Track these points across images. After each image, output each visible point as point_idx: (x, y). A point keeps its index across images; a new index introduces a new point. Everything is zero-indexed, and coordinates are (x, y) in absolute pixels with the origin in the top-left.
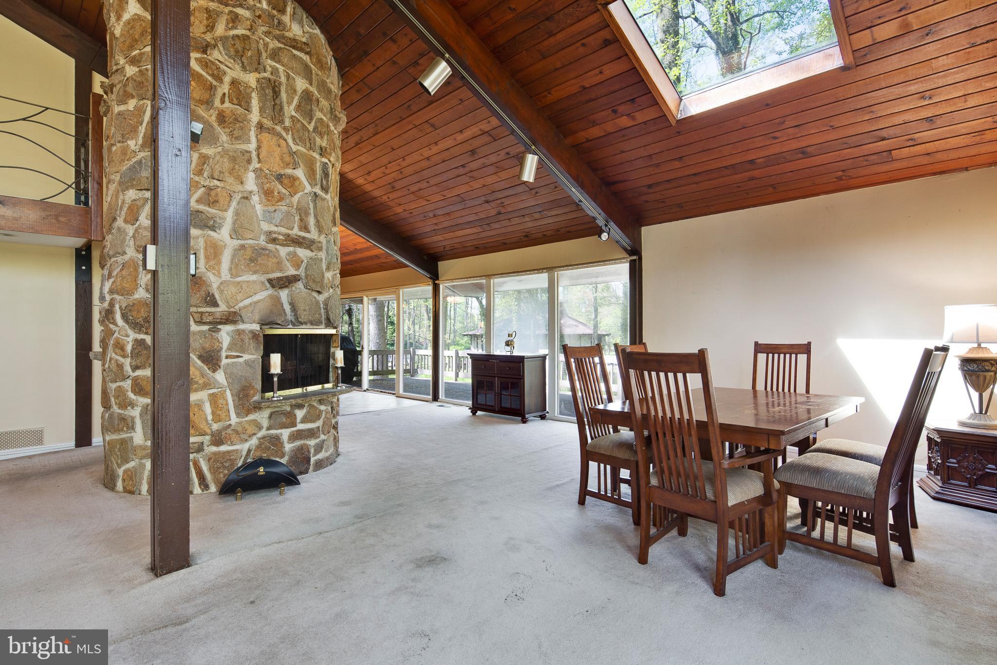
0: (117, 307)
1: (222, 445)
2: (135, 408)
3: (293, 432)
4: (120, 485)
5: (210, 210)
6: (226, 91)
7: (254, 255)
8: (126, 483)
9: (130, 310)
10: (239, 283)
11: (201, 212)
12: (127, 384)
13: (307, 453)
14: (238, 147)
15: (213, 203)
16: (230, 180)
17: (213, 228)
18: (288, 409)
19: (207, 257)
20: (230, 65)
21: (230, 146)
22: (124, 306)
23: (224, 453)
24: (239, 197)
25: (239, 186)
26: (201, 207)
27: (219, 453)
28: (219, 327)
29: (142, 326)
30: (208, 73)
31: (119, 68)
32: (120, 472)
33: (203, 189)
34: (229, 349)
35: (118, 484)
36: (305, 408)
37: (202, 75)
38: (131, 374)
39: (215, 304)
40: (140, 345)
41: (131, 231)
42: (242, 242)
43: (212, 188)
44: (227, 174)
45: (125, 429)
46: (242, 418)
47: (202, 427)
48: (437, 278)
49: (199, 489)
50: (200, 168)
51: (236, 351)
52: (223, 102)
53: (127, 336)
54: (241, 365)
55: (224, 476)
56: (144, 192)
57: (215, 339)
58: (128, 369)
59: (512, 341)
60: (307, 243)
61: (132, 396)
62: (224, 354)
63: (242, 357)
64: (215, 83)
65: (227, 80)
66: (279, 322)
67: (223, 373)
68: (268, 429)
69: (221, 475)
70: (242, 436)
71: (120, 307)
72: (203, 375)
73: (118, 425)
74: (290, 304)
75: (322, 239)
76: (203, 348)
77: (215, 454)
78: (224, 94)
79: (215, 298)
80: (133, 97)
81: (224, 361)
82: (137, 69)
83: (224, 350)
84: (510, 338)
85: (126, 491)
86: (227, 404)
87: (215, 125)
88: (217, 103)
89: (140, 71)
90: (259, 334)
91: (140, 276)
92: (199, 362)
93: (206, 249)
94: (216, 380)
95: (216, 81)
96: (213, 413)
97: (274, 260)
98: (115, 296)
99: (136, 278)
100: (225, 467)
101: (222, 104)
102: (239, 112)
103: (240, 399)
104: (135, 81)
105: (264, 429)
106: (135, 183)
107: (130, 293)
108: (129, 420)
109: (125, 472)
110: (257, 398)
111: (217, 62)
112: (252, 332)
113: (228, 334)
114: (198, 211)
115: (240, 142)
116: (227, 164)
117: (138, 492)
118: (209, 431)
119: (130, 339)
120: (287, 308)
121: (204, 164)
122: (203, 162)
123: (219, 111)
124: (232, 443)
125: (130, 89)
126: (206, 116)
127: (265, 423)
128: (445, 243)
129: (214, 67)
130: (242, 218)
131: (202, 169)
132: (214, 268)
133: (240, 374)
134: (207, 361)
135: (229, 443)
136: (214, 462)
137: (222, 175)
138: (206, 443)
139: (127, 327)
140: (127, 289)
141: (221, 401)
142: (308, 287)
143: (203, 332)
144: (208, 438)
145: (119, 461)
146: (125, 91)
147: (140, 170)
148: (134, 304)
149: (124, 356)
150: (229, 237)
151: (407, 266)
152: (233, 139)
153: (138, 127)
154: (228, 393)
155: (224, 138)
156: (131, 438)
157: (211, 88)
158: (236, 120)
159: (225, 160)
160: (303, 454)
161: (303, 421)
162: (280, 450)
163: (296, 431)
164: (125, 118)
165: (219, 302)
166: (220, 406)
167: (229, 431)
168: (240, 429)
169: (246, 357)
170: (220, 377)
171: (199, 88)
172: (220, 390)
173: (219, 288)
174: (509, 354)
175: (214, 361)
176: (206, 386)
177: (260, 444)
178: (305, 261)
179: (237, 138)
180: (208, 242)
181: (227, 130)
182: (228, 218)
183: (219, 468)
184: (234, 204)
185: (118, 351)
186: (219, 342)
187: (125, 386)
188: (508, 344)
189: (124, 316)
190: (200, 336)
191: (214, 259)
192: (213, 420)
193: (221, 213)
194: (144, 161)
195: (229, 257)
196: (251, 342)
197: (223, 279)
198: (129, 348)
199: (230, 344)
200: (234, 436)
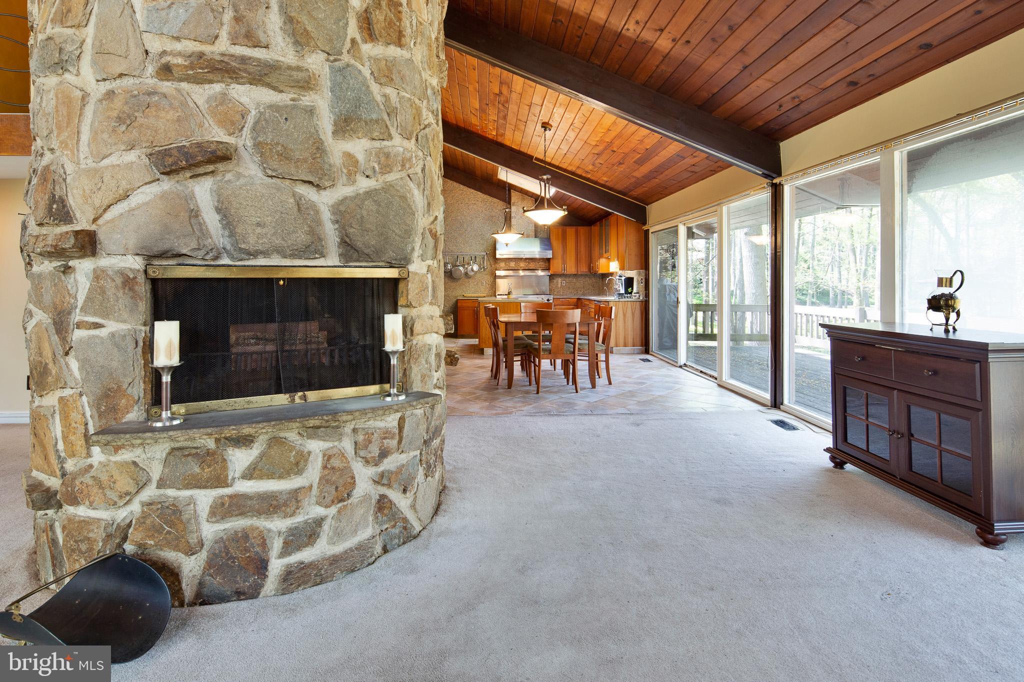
3: (222, 497)
7: (126, 108)
10: (98, 170)
11: (51, 38)
13: (258, 549)
17: (68, 67)
18: (211, 444)
23: (81, 522)
26: (54, 30)
27: (76, 520)
28: (72, 263)
34: (85, 309)
36: (256, 445)
39: (67, 218)
42: (113, 84)
47: (52, 461)
48: (779, 174)
51: (95, 314)
54: (103, 343)
57: (64, 288)
59: (951, 297)
60: (251, 69)
62: (77, 319)
63: (104, 326)
66: (184, 251)
67: (76, 361)
68: (161, 484)
70: (108, 493)
72: (54, 359)
74: (218, 210)
75: (316, 62)
76: (55, 306)
77: (69, 519)
79: (68, 206)
81: (78, 335)
83: (78, 311)
84: (946, 290)
86: (84, 423)
90: (135, 278)
92: (54, 334)
93: (55, 110)
94: (69, 372)
96: (65, 438)
97: (172, 115)
100: (80, 551)
103: (104, 414)
105: (154, 484)
110: (134, 415)
112: (121, 273)
113: (86, 277)
114: (48, 39)
120: (211, 219)
124: (91, 504)
127: (156, 471)
128: (777, 94)
132: (66, 146)
133: (102, 362)
134: (60, 333)
135: (87, 503)
136: (67, 536)
138: (58, 493)
141: (74, 415)
142: (270, 173)
150: (92, 79)
151: (730, 165)
154: (85, 400)
160: (246, 550)
161: (250, 474)
162: (183, 537)
163: (231, 497)
165: (73, 214)
166: (74, 425)
167: (87, 479)
168: (104, 478)
169: (112, 326)
170: (70, 364)
172: (73, 391)
174: (939, 333)
175: (63, 333)
176: (57, 381)
177: (144, 516)
178: (253, 112)
182: (87, 41)
184: (95, 7)
186: (71, 294)
188: (935, 304)
190: (50, 282)
191: (67, 127)
192: (65, 450)
193: (76, 32)
195: (91, 120)
196: (120, 294)
197: (83, 165)
199: (89, 299)
200: (95, 490)
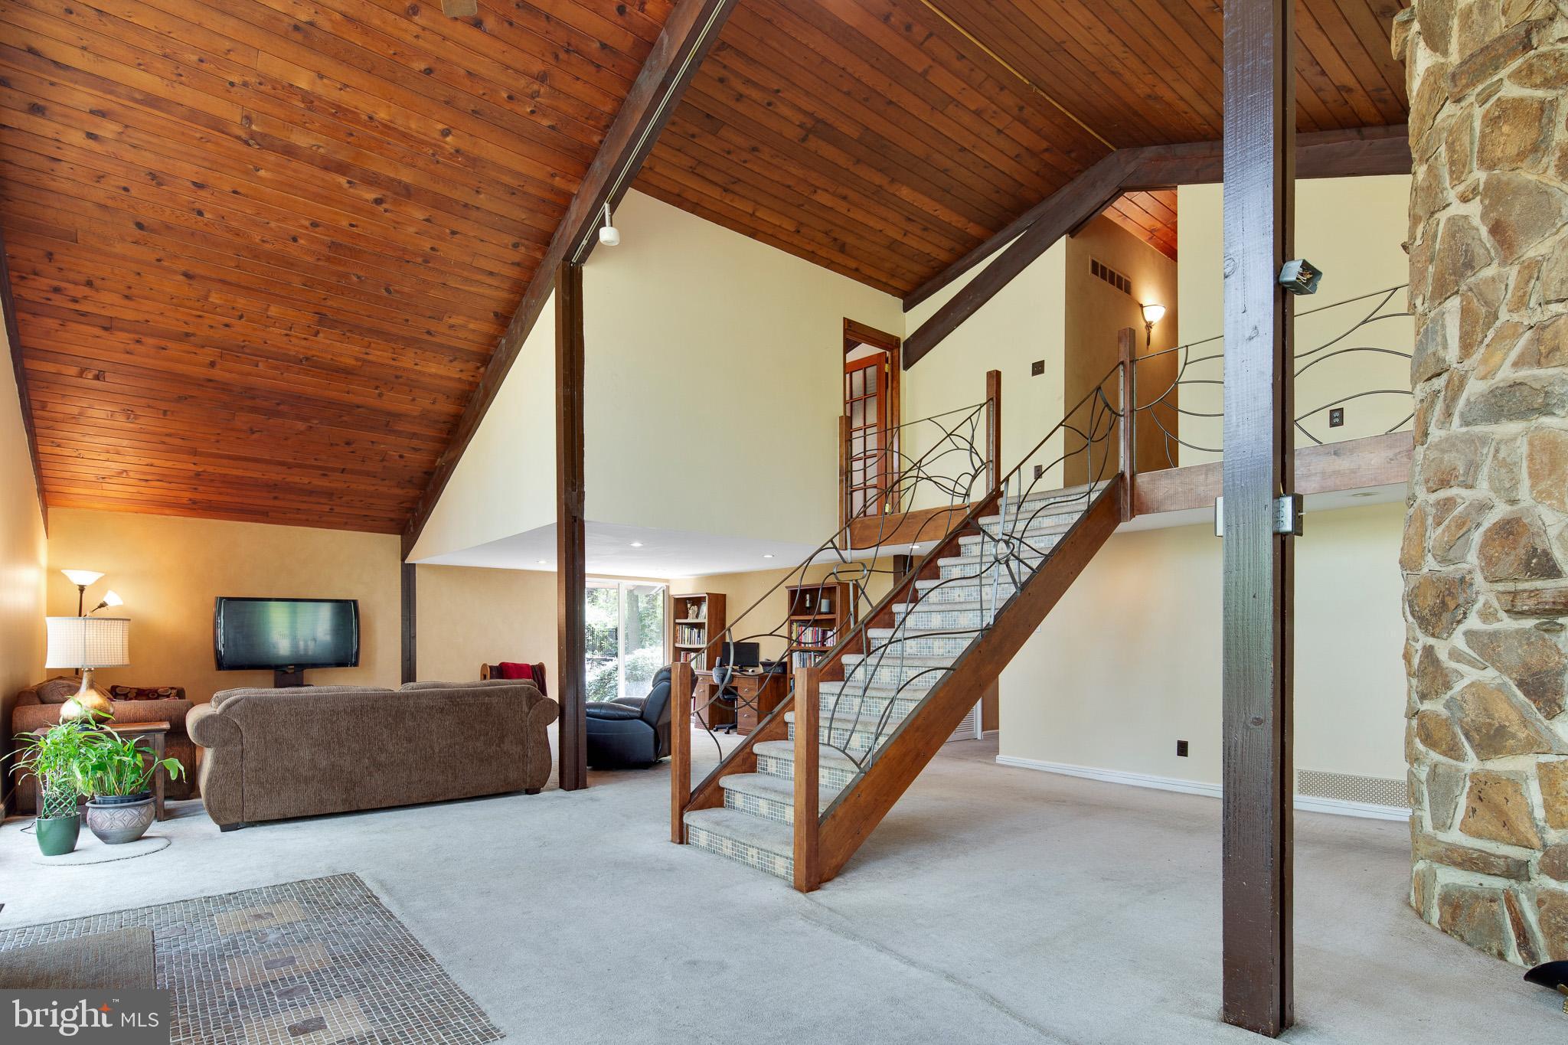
2: (1422, 768)
4: (1413, 896)
5: (1540, 372)
8: (1416, 895)
9: (1416, 595)
11: (1524, 384)
12: (1415, 724)
15: (1547, 356)
17: (1546, 410)
19: (1534, 475)
26: (1523, 374)
27: (1562, 896)
28: (1559, 620)
33: (1528, 333)
37: (1523, 100)
38: (1420, 706)
39: (1553, 573)
41: (1421, 457)
43: (1548, 323)
45: (1414, 800)
47: (1526, 830)
49: (1516, 954)
50: (1525, 292)
53: (1416, 639)
56: (1434, 380)
57: (1553, 649)
58: (1415, 696)
61: (1419, 745)
64: (1551, 95)
72: (1527, 722)
76: (1528, 666)
77: (1553, 894)
79: (1555, 561)
80: (1420, 220)
82: (1426, 167)
87: (1555, 183)
88: (1558, 133)
89: (1429, 166)
91: (1426, 534)
92: (1518, 693)
93: (1532, 458)
94: (1551, 737)
95: (1552, 89)
96: (1546, 807)
99: (1422, 538)
107: (1416, 565)
111: (1553, 48)
114: (1517, 385)
117: (1427, 919)
118: (1540, 843)
119: (1419, 646)
121: (1532, 282)
122: (1529, 278)
123: (1559, 151)
126: (1534, 177)
129: (1546, 64)
131: (1528, 293)
132: (1549, 496)
134: (1537, 694)
136: (1550, 910)
138: (1534, 866)
139: (1415, 623)
140: (1413, 559)
141: (1565, 783)
143: (1526, 632)
144: (1535, 856)
146: (1414, 217)
147: (1427, 345)
148: (1421, 584)
149: (1412, 676)
153: (1427, 268)
164: (1413, 263)
165: (1563, 569)
166: (1564, 793)
170: (1563, 728)
171: (1516, 131)
172: (1558, 757)
173: (1561, 537)
175: (1552, 696)
176: (1535, 745)
180: (1538, 442)
183: (1561, 928)
186: (1559, 655)
190: (1521, 642)
191: (1550, 474)
192: (1546, 821)
193: (1564, 370)
194: (1430, 326)
198: (1416, 662)
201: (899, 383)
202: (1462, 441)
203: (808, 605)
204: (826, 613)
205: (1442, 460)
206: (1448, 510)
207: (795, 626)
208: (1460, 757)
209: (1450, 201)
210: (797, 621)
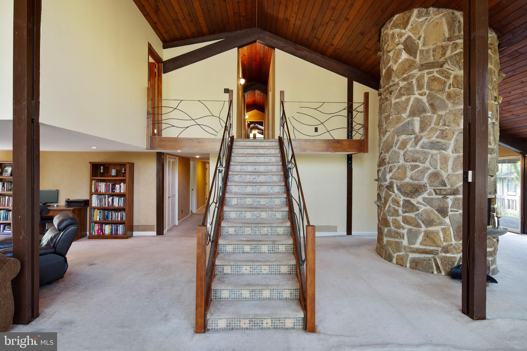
0: (395, 185)
1: (448, 253)
2: (405, 229)
4: (394, 260)
5: (443, 141)
6: (451, 82)
8: (398, 261)
9: (402, 187)
10: (457, 175)
11: (439, 142)
12: (400, 219)
13: (488, 264)
14: (457, 108)
15: (445, 137)
16: (453, 125)
17: (445, 149)
19: (441, 163)
20: (453, 69)
21: (452, 108)
22: (399, 185)
23: (449, 257)
24: (458, 132)
25: (457, 127)
26: (439, 140)
27: (447, 257)
28: (447, 196)
29: (409, 194)
30: (443, 77)
31: (395, 83)
32: (395, 255)
33: (439, 131)
34: (452, 207)
35: (393, 260)
37: (440, 78)
38: (402, 214)
39: (445, 185)
40: (408, 202)
41: (402, 153)
42: (458, 154)
43: (444, 130)
44: (452, 122)
45: (399, 237)
46: (457, 241)
47: (439, 243)
48: (526, 153)
49: (436, 272)
50: (438, 122)
51: (456, 208)
52: (449, 88)
53: (400, 198)
54: (458, 215)
55: (449, 268)
56: (410, 135)
57: (445, 202)
58: (400, 212)
60: (490, 151)
61: (403, 224)
62: (449, 210)
63: (458, 211)
64: (446, 80)
65: (452, 77)
67: (448, 219)
69: (447, 268)
70: (458, 250)
71: (397, 186)
72: (439, 219)
73: (394, 235)
76: (439, 206)
77: (444, 257)
78: (450, 84)
79: (445, 183)
80: (404, 95)
81: (450, 213)
82: (406, 83)
83: (449, 207)
85: (397, 263)
86: (451, 234)
87: (446, 100)
88: (447, 89)
89: (408, 83)
91: (407, 172)
92: (436, 213)
93: (441, 159)
94: (445, 222)
95: (447, 79)
96: (444, 237)
98: (393, 180)
99: (405, 174)
100: (449, 264)
101: (449, 89)
102: (457, 91)
103: (457, 232)
104: (405, 88)
106: (405, 132)
107: (402, 179)
108: (402, 234)
109: (397, 255)
111: (447, 70)
113: (451, 200)
114: (437, 142)
115: (458, 105)
116: (452, 117)
117: (404, 266)
118: (442, 246)
119: (401, 199)
121: (440, 120)
122: (440, 118)
123: (448, 93)
124: (453, 253)
125: (402, 92)
126: (441, 97)
129: (446, 73)
130: (459, 143)
131: (439, 122)
132: (445, 168)
133: (457, 220)
134: (441, 212)
135: (451, 253)
136: (444, 260)
137: (450, 123)
138: (440, 251)
139: (400, 194)
140: (401, 178)
141: (448, 232)
143: (440, 198)
144: (440, 249)
145: (395, 251)
146: (400, 93)
147: (408, 126)
148: (404, 185)
149: (399, 206)
150: (451, 153)
152: (455, 105)
153: (407, 107)
154: (451, 228)
155: (450, 105)
156: (402, 242)
157: (445, 83)
158: (456, 95)
159: (451, 116)
164: (400, 105)
165: (447, 184)
166: (447, 234)
167: (451, 247)
168: (456, 247)
169: (460, 211)
170: (447, 220)
171: (438, 85)
172: (447, 226)
173: (447, 177)
175: (445, 213)
176: (441, 224)
179: (456, 104)
180: (442, 156)
181: (452, 101)
182: (451, 144)
183: (447, 264)
184: (455, 136)
185: (395, 204)
186: (447, 204)
187: (398, 219)
189: (399, 189)
190: (438, 201)
191: (445, 164)
192: (444, 240)
193: (448, 141)
194: (410, 122)
195: (452, 162)
197: (449, 173)
198: (401, 203)
199: (452, 205)
200: (454, 250)
201: (161, 78)
202: (421, 152)
203: (102, 171)
204: (115, 176)
205: (414, 156)
206: (416, 168)
207: (94, 182)
208: (420, 227)
209: (415, 94)
210: (94, 180)
